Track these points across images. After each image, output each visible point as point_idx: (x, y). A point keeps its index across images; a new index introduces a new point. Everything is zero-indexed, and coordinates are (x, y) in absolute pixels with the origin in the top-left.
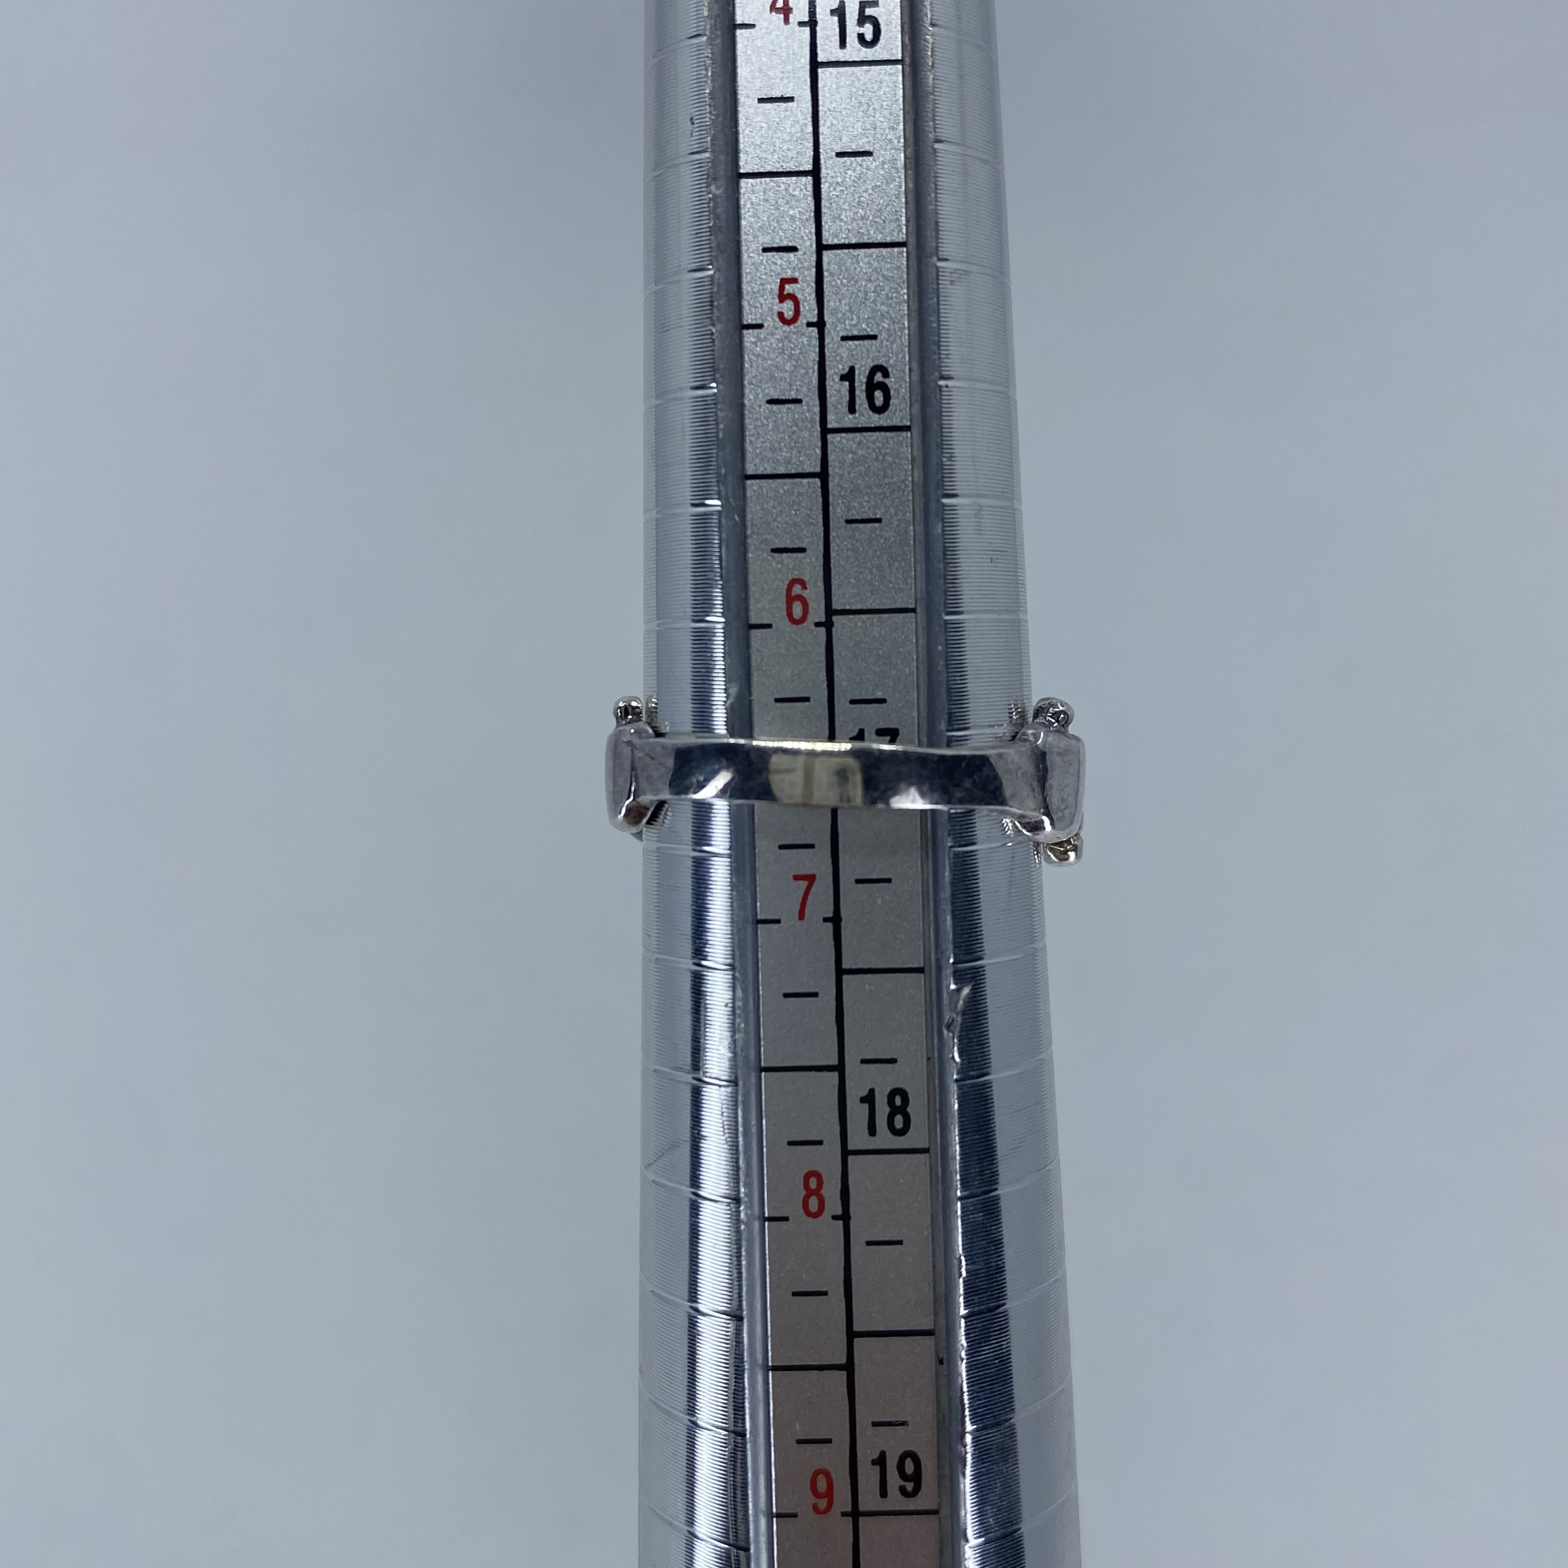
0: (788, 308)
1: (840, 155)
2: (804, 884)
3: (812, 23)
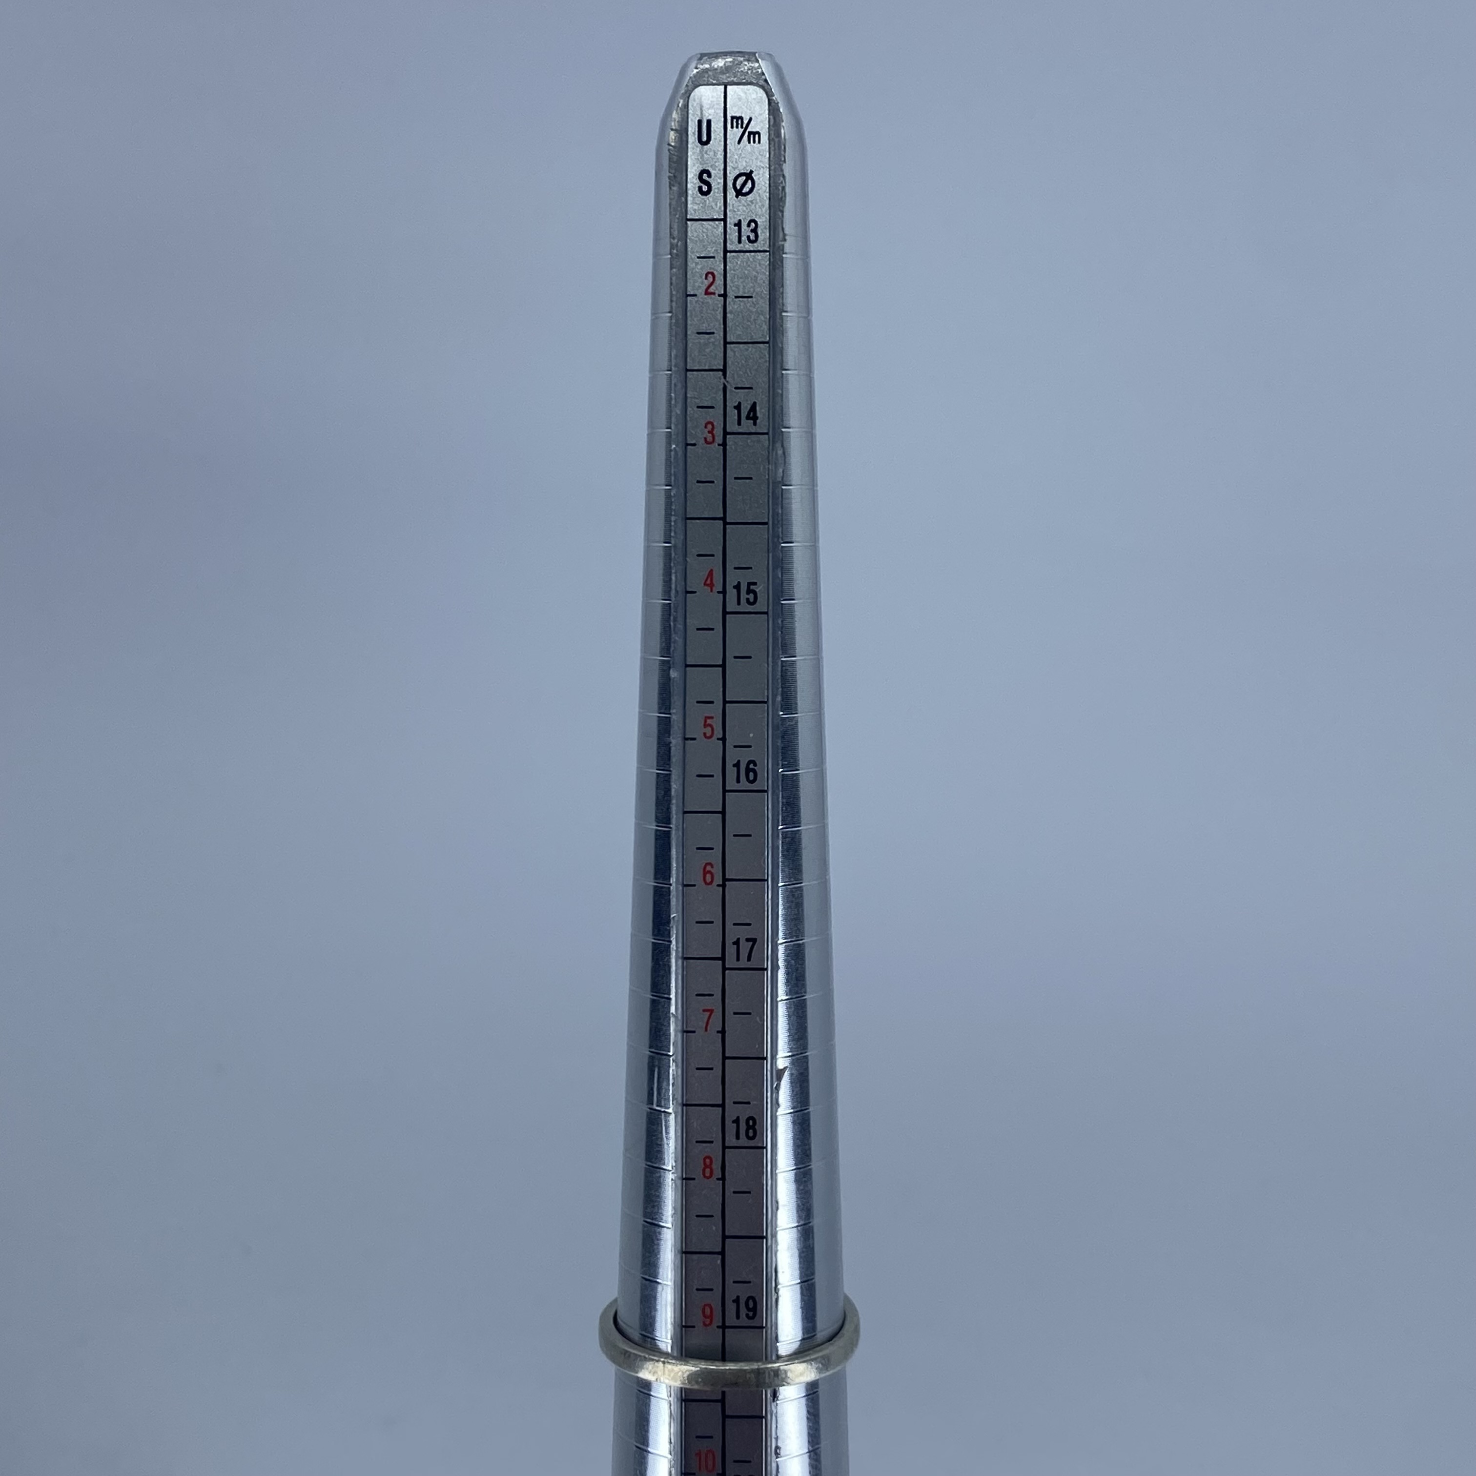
0: (708, 731)
1: (735, 657)
2: (708, 1014)
3: (724, 592)
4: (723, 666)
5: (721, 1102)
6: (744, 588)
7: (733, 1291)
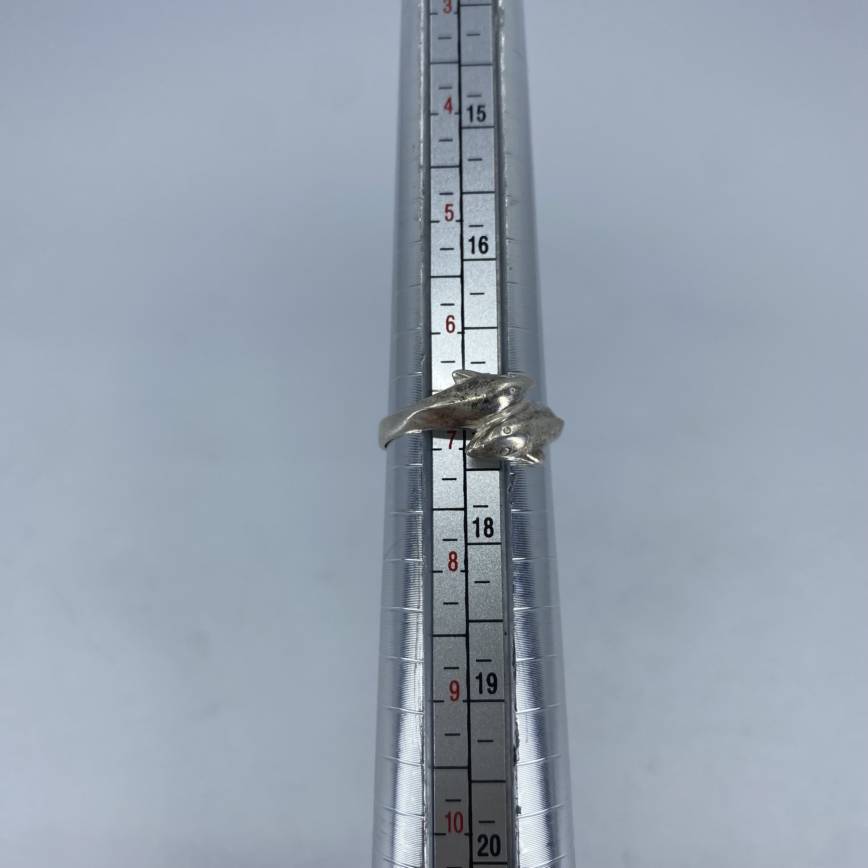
0: (449, 215)
1: (469, 160)
3: (460, 113)
4: (460, 166)
5: (462, 506)
6: (475, 110)
7: (476, 669)
